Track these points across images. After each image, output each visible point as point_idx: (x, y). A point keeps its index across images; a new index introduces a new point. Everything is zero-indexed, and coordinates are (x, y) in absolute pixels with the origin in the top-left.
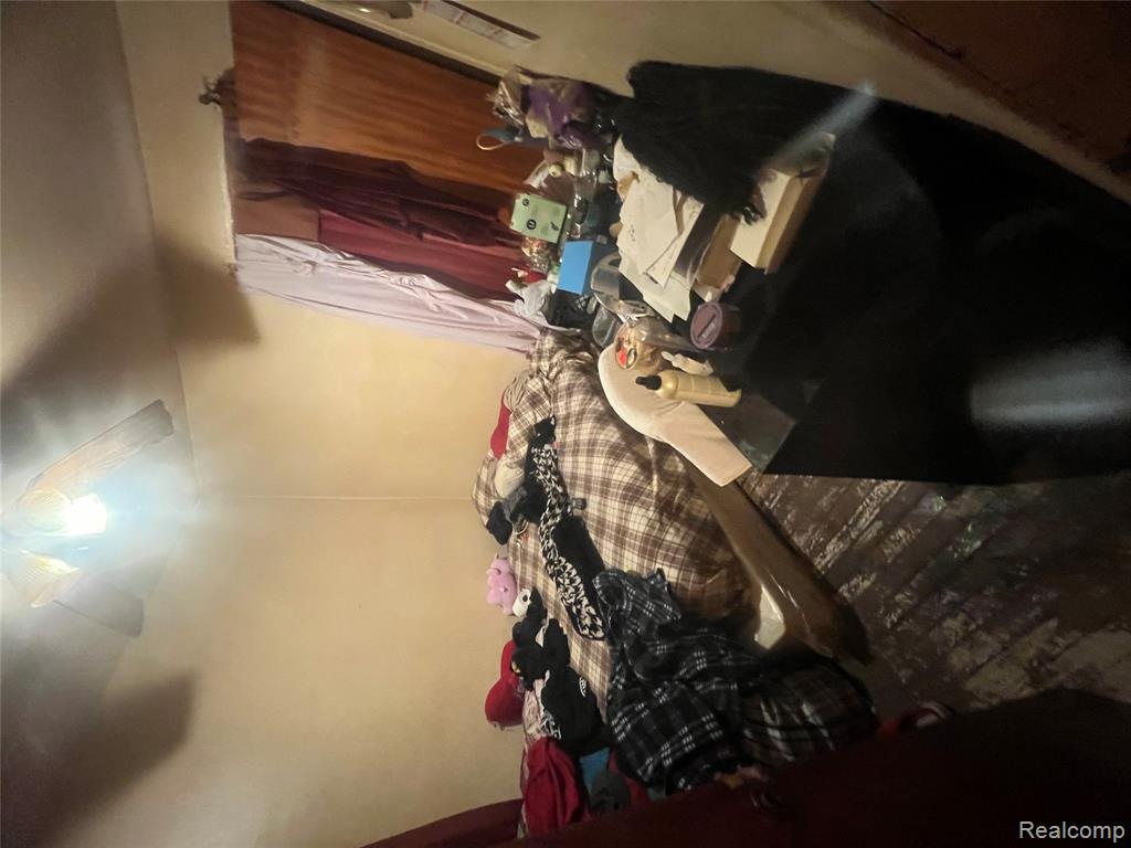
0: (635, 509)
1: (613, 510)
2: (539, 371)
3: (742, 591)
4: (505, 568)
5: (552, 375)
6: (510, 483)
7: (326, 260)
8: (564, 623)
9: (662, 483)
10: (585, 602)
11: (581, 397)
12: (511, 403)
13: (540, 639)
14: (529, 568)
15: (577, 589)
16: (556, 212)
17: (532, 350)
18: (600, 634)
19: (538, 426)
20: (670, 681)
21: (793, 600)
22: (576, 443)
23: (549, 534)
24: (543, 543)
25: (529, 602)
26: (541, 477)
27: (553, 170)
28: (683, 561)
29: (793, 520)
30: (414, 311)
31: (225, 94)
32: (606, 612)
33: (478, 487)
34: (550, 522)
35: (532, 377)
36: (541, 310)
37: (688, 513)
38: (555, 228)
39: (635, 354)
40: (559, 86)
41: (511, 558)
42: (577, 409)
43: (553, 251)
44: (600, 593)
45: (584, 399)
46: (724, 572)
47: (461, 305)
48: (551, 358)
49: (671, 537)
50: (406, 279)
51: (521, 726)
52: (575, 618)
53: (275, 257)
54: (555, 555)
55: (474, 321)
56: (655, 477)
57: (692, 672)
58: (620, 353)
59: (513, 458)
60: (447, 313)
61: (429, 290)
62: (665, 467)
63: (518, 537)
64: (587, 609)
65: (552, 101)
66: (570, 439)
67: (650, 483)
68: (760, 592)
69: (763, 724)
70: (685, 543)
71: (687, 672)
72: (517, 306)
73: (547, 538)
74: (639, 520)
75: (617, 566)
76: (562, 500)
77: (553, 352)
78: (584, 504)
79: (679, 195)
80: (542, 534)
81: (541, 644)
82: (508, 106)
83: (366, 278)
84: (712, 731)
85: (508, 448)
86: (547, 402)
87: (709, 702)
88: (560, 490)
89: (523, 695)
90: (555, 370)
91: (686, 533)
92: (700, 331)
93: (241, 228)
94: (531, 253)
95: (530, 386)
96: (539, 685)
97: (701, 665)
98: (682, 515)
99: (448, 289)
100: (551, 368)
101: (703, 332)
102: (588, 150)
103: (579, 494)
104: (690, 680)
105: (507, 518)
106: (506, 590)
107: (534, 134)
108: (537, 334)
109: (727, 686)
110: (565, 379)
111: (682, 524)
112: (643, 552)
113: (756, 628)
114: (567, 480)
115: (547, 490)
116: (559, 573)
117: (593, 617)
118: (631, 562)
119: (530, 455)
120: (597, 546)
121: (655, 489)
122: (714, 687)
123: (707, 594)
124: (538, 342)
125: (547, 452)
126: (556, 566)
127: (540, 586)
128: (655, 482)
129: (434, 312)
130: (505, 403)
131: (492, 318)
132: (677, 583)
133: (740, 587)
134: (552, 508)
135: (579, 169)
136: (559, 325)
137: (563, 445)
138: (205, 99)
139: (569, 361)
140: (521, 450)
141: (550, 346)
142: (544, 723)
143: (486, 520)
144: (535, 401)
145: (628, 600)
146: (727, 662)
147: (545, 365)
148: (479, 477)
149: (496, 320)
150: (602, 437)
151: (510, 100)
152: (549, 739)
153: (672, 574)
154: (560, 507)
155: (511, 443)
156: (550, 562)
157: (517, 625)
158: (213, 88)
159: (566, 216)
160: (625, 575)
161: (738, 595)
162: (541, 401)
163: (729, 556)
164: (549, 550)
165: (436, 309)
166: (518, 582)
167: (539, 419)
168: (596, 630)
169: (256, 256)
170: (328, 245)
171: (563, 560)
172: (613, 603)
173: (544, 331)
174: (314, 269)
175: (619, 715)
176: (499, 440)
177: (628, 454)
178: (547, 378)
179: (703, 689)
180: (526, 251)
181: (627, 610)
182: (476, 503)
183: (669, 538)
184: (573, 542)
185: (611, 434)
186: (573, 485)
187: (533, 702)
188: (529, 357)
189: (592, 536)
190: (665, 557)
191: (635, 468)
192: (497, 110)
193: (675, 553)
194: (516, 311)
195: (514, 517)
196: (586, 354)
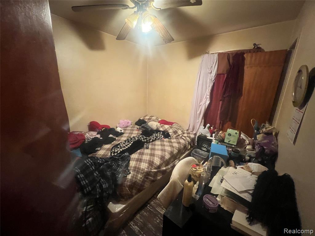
0: (147, 165)
1: (146, 157)
2: (184, 133)
3: (124, 198)
4: (129, 124)
5: (183, 137)
6: (152, 126)
7: (212, 76)
8: (115, 143)
9: (154, 173)
10: (121, 150)
11: (177, 146)
12: (174, 126)
13: (111, 136)
14: (129, 132)
15: (124, 147)
16: (234, 142)
17: (189, 131)
18: (113, 154)
19: (168, 134)
20: (100, 176)
21: (121, 215)
22: (164, 145)
23: (139, 138)
24: (136, 136)
25: (120, 132)
26: (154, 135)
27: (247, 142)
28: (133, 180)
29: (144, 214)
30: (199, 99)
31: (257, 49)
32: (118, 156)
33: (151, 116)
34: (142, 138)
35: (182, 131)
36: (202, 134)
37: (146, 181)
38: (229, 141)
39: (196, 171)
40: (275, 145)
41: (131, 126)
42: (174, 145)
43: (222, 141)
44: (124, 155)
45: (177, 147)
46: (130, 193)
47: (202, 111)
48: (188, 137)
49: (140, 176)
50: (208, 97)
51: (88, 131)
52: (116, 146)
53: (212, 63)
54: (133, 140)
55: (197, 115)
56: (156, 170)
57: (102, 183)
58: (195, 165)
59: (159, 126)
60: (199, 108)
61: (205, 103)
62: (159, 173)
63: (137, 128)
64: (119, 150)
65: (270, 143)
66: (165, 143)
67: (154, 169)
68: (124, 205)
69: (87, 206)
70: (138, 181)
71: (102, 182)
72: (202, 127)
73: (138, 138)
74: (144, 166)
75: (131, 159)
76: (148, 141)
77: (190, 137)
78: (147, 148)
79: (251, 192)
80: (139, 136)
81: (110, 136)
82: (266, 128)
83: (208, 86)
84: (86, 190)
85: (162, 125)
86: (175, 136)
87: (94, 188)
88: (151, 141)
89: (96, 131)
90: (185, 138)
91: (140, 181)
92: (209, 198)
93: (219, 54)
94: (220, 134)
95: (179, 131)
96: (99, 136)
97: (104, 186)
98: (145, 179)
99: (206, 108)
100: (185, 137)
101: (209, 199)
102: (255, 153)
103: (150, 147)
104: (100, 182)
105: (142, 125)
106: (123, 125)
107: (258, 136)
108: (194, 132)
109: (98, 194)
110: (182, 141)
111: (143, 179)
112: (135, 167)
113: (114, 203)
114: (153, 143)
115: (151, 137)
116: (128, 141)
117: (117, 152)
118: (132, 164)
119: (160, 131)
120: (136, 153)
121: (153, 171)
122: (98, 190)
123: (123, 188)
124: (192, 133)
125: (161, 136)
126: (131, 140)
127: (124, 135)
128: (154, 170)
129: (199, 104)
130: (174, 124)
131: (198, 120)
132: (127, 178)
133: (125, 198)
134: (146, 139)
135: (249, 150)
136: (197, 139)
137: (163, 141)
138: (255, 44)
139: (187, 142)
140: (161, 129)
141: (191, 137)
142: (89, 138)
143: (142, 119)
144: (175, 132)
145: (122, 163)
146: (105, 194)
147: (185, 135)
148: (153, 116)
149: (198, 121)
150: (166, 153)
151: (268, 129)
152: (85, 139)
153: (129, 177)
154: (146, 141)
155: (163, 126)
156: (131, 139)
157: (114, 129)
158: (258, 46)
159: (233, 145)
160: (129, 162)
161: (123, 197)
162: (175, 134)
163: (134, 194)
164: (135, 138)
165: (200, 105)
166: (125, 128)
167: (170, 134)
168: (114, 153)
169: (212, 59)
170: (217, 76)
171: (132, 143)
172: (121, 159)
173: (195, 134)
174: (210, 73)
175: (91, 161)
176: (163, 122)
177: (162, 162)
178: (182, 136)
179: (97, 186)
180: (221, 132)
181: (119, 163)
182: (146, 116)
183: (139, 175)
184: (137, 145)
185: (168, 156)
186: (152, 145)
187: (94, 134)
188: (187, 130)
189: (139, 151)
190: (134, 175)
191: (158, 164)
192: (264, 125)
193: (135, 178)
194: (201, 127)
195: (143, 127)
196: (189, 147)
